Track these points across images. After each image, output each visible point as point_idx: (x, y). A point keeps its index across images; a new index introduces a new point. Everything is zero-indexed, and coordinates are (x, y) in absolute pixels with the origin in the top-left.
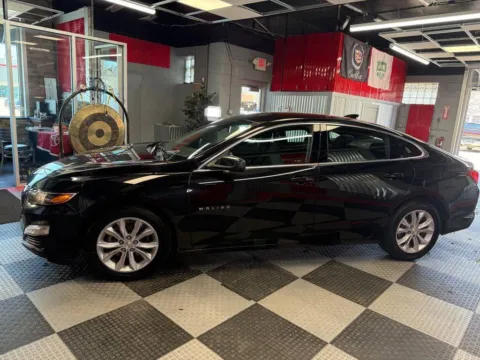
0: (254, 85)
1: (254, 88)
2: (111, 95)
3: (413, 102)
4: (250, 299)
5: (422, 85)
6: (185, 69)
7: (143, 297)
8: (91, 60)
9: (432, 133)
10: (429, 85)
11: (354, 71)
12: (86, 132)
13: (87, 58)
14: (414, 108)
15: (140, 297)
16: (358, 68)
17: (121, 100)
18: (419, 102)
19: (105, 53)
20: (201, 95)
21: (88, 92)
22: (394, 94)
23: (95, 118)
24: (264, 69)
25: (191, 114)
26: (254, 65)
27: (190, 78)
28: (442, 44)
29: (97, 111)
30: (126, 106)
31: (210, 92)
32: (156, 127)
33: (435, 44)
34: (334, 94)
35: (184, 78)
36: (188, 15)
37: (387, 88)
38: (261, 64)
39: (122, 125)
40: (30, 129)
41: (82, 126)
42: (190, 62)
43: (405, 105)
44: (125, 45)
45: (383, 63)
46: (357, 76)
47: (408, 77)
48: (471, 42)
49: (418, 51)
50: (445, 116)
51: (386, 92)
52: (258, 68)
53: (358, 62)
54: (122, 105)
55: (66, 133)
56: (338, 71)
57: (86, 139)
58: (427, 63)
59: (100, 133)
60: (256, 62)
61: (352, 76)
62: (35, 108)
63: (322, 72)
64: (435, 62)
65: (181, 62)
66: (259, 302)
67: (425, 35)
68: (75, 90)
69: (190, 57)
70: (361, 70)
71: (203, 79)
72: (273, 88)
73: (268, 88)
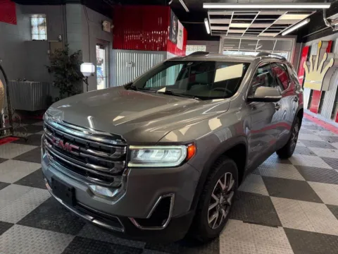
0: (102, 43)
1: (102, 47)
5: (196, 46)
6: (31, 27)
10: (200, 47)
11: (173, 36)
16: (174, 34)
26: (102, 27)
27: (40, 34)
34: (167, 52)
35: (31, 35)
37: (181, 48)
38: (107, 26)
42: (37, 20)
45: (181, 31)
52: (106, 29)
53: (174, 29)
56: (168, 36)
58: (209, 33)
60: (105, 24)
61: (173, 40)
65: (26, 19)
69: (36, 16)
71: (60, 37)
72: (115, 47)
73: (111, 46)
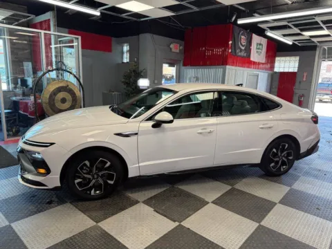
0: (172, 62)
1: (171, 65)
2: (71, 73)
3: (282, 70)
4: (175, 221)
5: (288, 58)
6: (123, 53)
7: (97, 222)
8: (56, 48)
9: (296, 91)
10: (293, 58)
11: (241, 50)
12: (54, 100)
13: (53, 46)
14: (283, 75)
15: (95, 223)
16: (243, 48)
17: (78, 76)
18: (286, 70)
19: (65, 43)
20: (134, 71)
21: (55, 72)
22: (269, 66)
23: (59, 90)
24: (178, 51)
25: (128, 84)
26: (171, 49)
27: (126, 59)
28: (302, 30)
29: (61, 85)
30: (81, 81)
31: (141, 68)
32: (104, 94)
33: (296, 30)
34: (228, 67)
35: (122, 58)
36: (124, 15)
37: (264, 61)
38: (176, 47)
39: (79, 94)
40: (14, 98)
41: (51, 96)
42: (126, 48)
43: (276, 73)
44: (80, 37)
45: (260, 44)
46: (243, 54)
47: (278, 53)
48: (321, 28)
49: (284, 35)
50: (304, 79)
51: (263, 64)
52: (173, 50)
53: (243, 44)
54: (78, 80)
55: (40, 101)
56: (230, 51)
57: (54, 105)
58: (291, 43)
59: (64, 101)
60: (172, 46)
61: (239, 54)
62: (18, 84)
63: (218, 51)
64: (296, 43)
65: (120, 48)
66: (182, 223)
67: (290, 24)
68: (45, 71)
69: (126, 45)
70: (245, 49)
71: (136, 59)
72: (185, 65)
73: (181, 64)
